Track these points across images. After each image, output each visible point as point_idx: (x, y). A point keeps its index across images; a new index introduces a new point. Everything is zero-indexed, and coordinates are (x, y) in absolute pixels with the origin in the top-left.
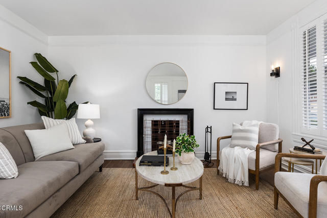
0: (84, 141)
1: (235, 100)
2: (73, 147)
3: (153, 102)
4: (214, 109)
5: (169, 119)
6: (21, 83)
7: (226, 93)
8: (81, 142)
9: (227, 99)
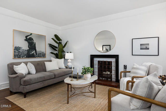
0: (65, 68)
1: (148, 49)
2: (58, 69)
3: (98, 52)
4: (132, 55)
5: (104, 60)
6: (49, 46)
7: (141, 45)
8: (63, 68)
9: (141, 49)
